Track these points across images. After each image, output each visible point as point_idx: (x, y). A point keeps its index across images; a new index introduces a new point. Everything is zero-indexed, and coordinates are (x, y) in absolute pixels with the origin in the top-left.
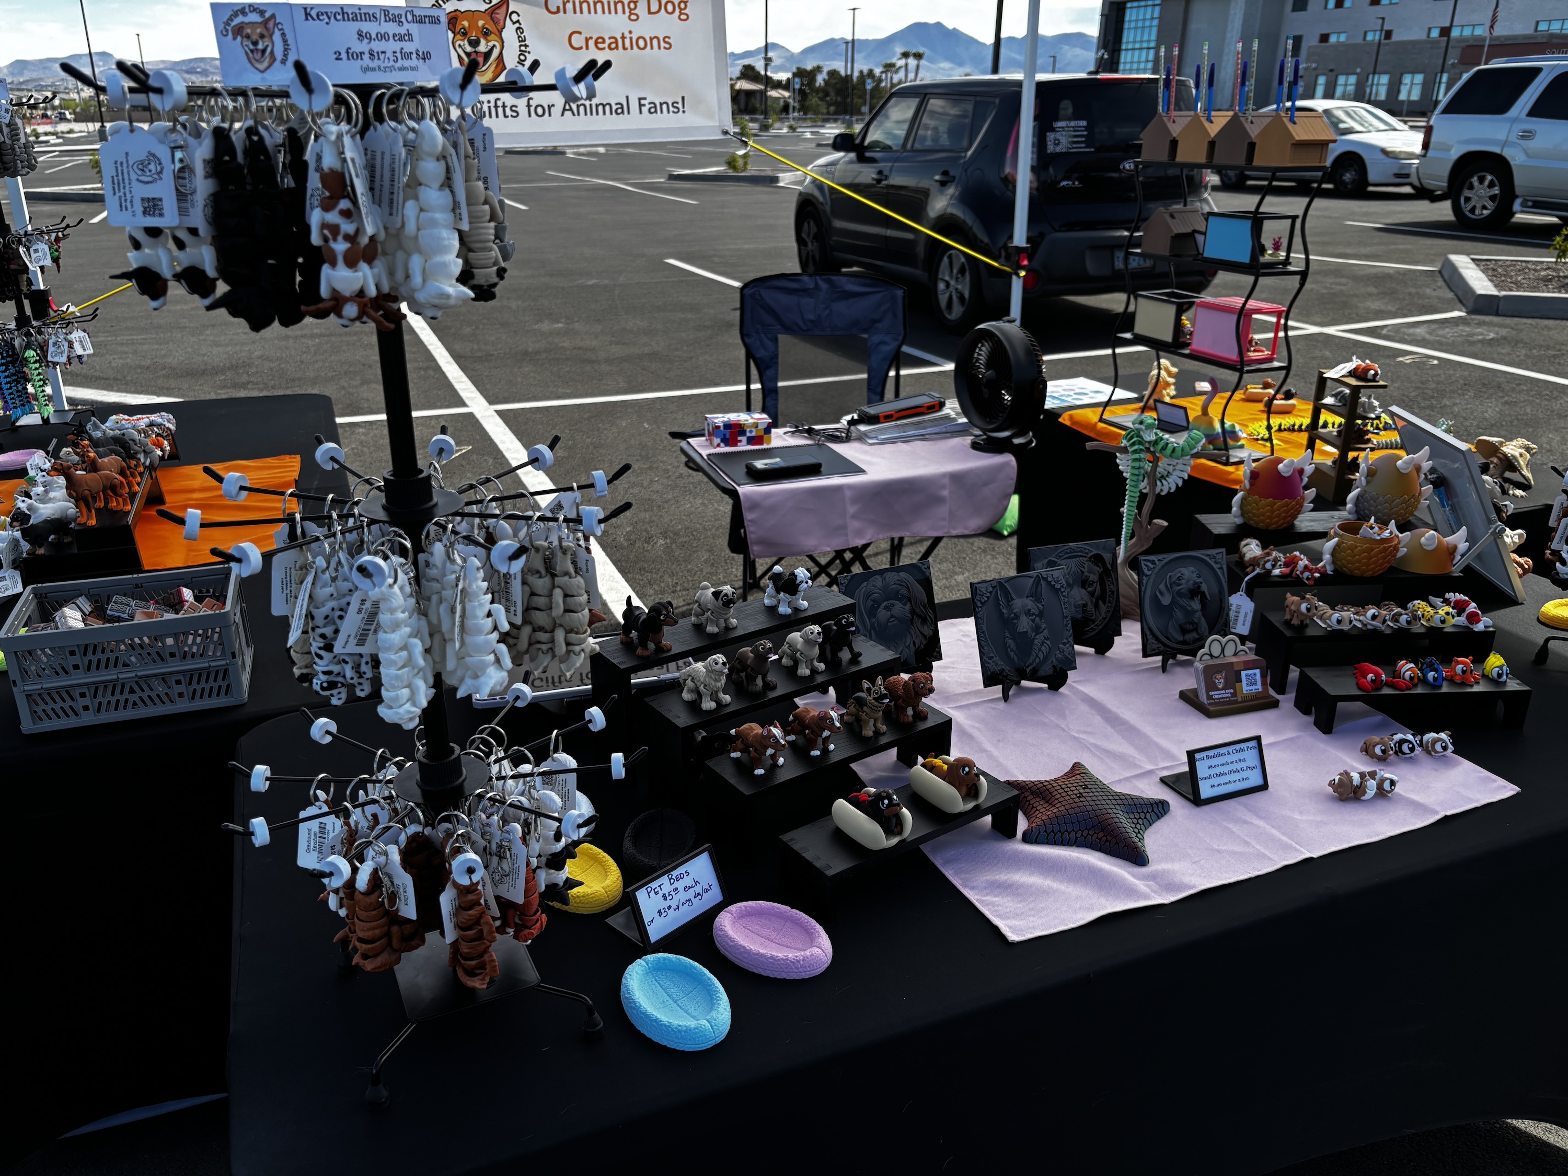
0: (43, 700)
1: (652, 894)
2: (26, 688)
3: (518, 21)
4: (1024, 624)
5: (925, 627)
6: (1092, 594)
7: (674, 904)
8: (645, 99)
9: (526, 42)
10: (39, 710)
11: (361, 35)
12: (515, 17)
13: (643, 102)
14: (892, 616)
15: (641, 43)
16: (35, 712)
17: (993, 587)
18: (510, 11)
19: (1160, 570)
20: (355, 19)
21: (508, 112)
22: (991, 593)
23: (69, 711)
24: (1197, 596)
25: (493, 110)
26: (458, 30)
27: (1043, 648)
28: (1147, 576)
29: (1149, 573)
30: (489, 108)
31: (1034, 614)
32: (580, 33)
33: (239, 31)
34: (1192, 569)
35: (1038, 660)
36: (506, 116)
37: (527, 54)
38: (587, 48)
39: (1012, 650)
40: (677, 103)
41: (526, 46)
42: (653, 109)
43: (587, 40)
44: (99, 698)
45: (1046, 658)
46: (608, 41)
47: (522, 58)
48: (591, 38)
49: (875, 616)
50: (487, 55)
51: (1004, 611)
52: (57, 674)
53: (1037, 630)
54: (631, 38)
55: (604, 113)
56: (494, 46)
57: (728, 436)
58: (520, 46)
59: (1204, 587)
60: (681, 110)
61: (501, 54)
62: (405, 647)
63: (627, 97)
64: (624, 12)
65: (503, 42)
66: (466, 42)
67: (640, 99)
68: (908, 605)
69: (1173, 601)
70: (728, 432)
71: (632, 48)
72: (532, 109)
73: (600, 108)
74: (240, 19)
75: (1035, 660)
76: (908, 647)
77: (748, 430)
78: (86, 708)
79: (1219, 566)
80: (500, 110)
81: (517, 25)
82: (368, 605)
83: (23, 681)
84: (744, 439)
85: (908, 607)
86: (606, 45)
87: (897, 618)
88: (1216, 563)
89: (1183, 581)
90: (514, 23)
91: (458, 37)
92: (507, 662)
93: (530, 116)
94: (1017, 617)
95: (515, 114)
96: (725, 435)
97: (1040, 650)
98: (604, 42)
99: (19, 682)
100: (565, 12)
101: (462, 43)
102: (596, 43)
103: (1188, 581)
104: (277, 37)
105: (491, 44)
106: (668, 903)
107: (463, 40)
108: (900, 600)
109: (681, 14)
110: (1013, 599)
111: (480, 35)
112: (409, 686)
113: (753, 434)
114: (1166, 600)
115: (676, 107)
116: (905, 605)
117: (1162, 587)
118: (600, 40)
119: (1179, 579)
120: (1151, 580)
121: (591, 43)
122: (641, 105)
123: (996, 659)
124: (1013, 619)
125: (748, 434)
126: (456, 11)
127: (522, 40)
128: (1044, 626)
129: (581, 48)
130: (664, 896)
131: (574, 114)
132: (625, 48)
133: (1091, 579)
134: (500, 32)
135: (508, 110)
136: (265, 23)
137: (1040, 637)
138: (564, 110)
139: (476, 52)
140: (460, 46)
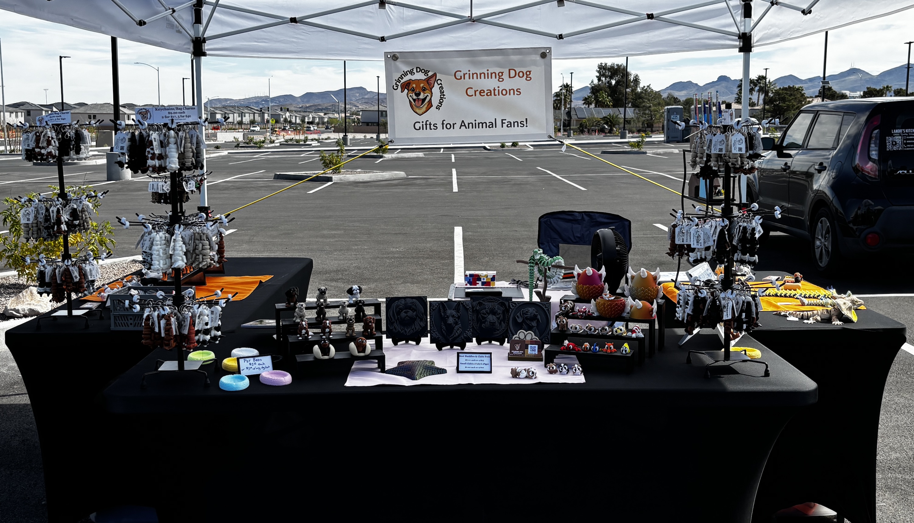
0: (119, 319)
1: (246, 362)
2: (115, 313)
3: (441, 84)
4: (451, 320)
5: (422, 323)
6: (498, 318)
7: (253, 367)
8: (506, 120)
9: (444, 94)
10: (117, 322)
11: (169, 113)
12: (439, 82)
13: (504, 121)
14: (407, 316)
15: (504, 92)
16: (116, 323)
17: (439, 304)
18: (437, 79)
19: (518, 307)
20: (168, 109)
21: (432, 127)
22: (437, 306)
23: (126, 324)
24: (535, 320)
25: (425, 126)
26: (410, 88)
27: (458, 331)
28: (512, 309)
29: (513, 308)
30: (423, 125)
31: (455, 317)
32: (472, 88)
33: (140, 113)
34: (534, 308)
35: (455, 336)
36: (431, 129)
37: (444, 99)
38: (475, 95)
39: (444, 330)
40: (523, 122)
41: (444, 95)
42: (510, 125)
43: (475, 92)
44: (136, 321)
45: (459, 336)
46: (486, 92)
47: (441, 101)
48: (477, 90)
49: (399, 315)
50: (424, 100)
51: (442, 314)
52: (125, 310)
53: (456, 323)
54: (499, 90)
55: (482, 127)
56: (428, 95)
57: (471, 280)
58: (441, 95)
59: (539, 317)
60: (525, 125)
61: (431, 99)
62: (158, 251)
63: (495, 119)
64: (496, 78)
65: (432, 94)
66: (414, 94)
67: (502, 120)
68: (415, 312)
69: (523, 321)
70: (471, 278)
71: (499, 95)
72: (444, 125)
73: (481, 125)
74: (141, 111)
75: (454, 336)
76: (413, 329)
77: (482, 278)
78: (131, 324)
79: (547, 309)
80: (428, 126)
81: (440, 85)
82: (152, 239)
83: (114, 311)
84: (480, 283)
85: (415, 313)
86: (485, 94)
87: (409, 317)
88: (545, 307)
89: (529, 313)
90: (439, 85)
91: (410, 92)
92: (185, 261)
93: (443, 129)
94: (448, 317)
95: (436, 128)
96: (470, 280)
97: (457, 332)
98: (484, 92)
99: (113, 312)
100: (464, 79)
101: (411, 95)
102: (480, 93)
103: (531, 314)
104: (149, 114)
105: (426, 95)
106: (251, 366)
107: (412, 93)
108: (412, 310)
109: (527, 77)
110: (447, 310)
111: (421, 91)
112: (159, 261)
113: (485, 280)
114: (520, 320)
115: (522, 124)
116: (414, 312)
117: (518, 314)
118: (482, 91)
119: (527, 312)
120: (514, 311)
121: (478, 93)
122: (503, 123)
123: (437, 333)
124: (446, 318)
125: (482, 280)
126: (410, 80)
127: (442, 93)
128: (459, 322)
129: (472, 95)
130: (250, 364)
131: (466, 128)
132: (495, 95)
133: (498, 312)
134: (431, 89)
135: (432, 126)
136: (146, 112)
137: (457, 327)
138: (461, 126)
139: (418, 99)
140: (410, 96)
